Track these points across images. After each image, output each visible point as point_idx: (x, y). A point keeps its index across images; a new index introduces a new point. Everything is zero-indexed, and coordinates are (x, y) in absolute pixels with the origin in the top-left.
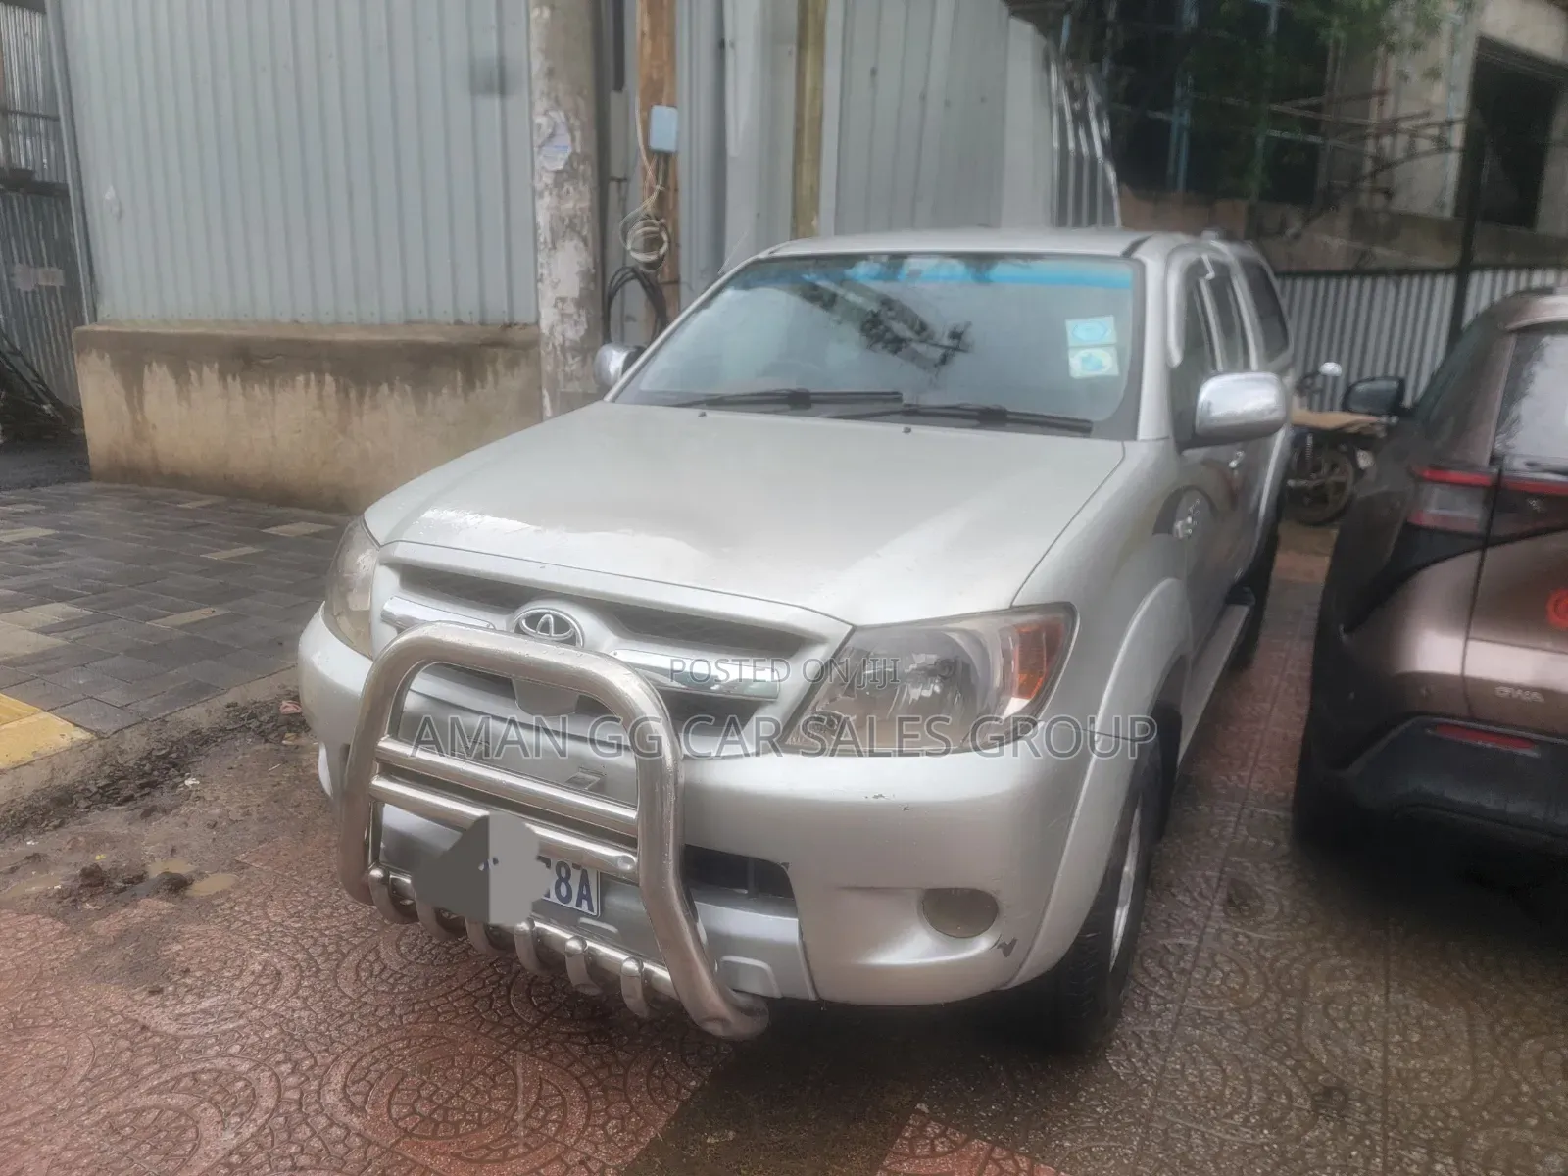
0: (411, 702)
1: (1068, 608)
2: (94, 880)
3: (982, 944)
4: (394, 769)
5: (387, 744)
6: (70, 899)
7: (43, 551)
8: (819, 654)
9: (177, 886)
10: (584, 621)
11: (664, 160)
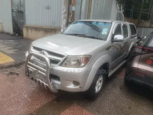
0: (31, 59)
1: (91, 56)
2: (11, 73)
3: (78, 87)
4: (29, 65)
5: (29, 62)
6: (8, 74)
7: (17, 45)
8: (65, 57)
9: (18, 74)
10: (46, 53)
11: (73, 12)
